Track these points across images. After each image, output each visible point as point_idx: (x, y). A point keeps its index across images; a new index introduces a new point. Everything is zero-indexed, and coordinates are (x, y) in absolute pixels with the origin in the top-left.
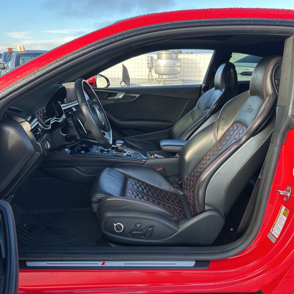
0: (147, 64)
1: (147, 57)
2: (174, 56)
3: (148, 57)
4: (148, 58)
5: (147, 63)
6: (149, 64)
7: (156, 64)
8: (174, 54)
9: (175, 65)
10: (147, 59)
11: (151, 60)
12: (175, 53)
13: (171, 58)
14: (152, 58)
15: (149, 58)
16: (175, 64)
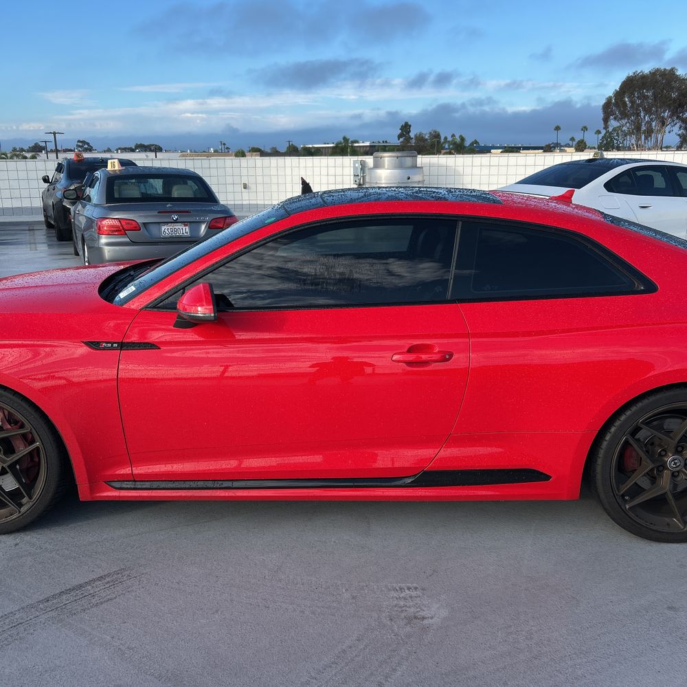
0: (352, 177)
1: (352, 162)
2: (408, 161)
3: (355, 162)
4: (354, 164)
5: (352, 174)
6: (358, 175)
7: (371, 178)
8: (407, 157)
9: (409, 181)
10: (352, 165)
11: (361, 169)
12: (410, 156)
13: (400, 166)
14: (363, 164)
15: (357, 165)
16: (409, 178)
